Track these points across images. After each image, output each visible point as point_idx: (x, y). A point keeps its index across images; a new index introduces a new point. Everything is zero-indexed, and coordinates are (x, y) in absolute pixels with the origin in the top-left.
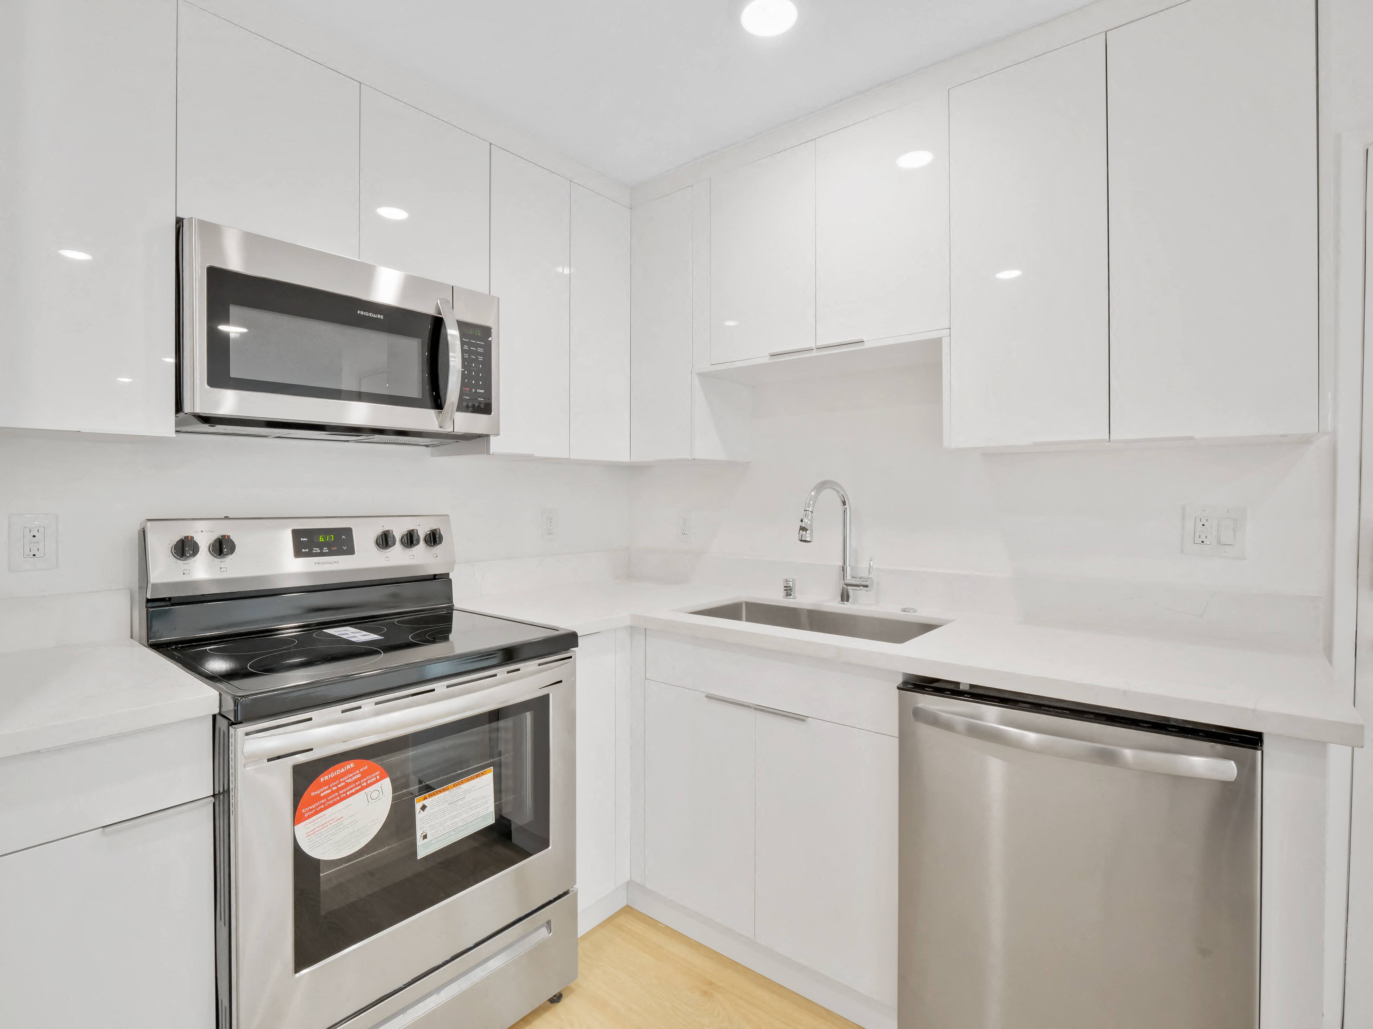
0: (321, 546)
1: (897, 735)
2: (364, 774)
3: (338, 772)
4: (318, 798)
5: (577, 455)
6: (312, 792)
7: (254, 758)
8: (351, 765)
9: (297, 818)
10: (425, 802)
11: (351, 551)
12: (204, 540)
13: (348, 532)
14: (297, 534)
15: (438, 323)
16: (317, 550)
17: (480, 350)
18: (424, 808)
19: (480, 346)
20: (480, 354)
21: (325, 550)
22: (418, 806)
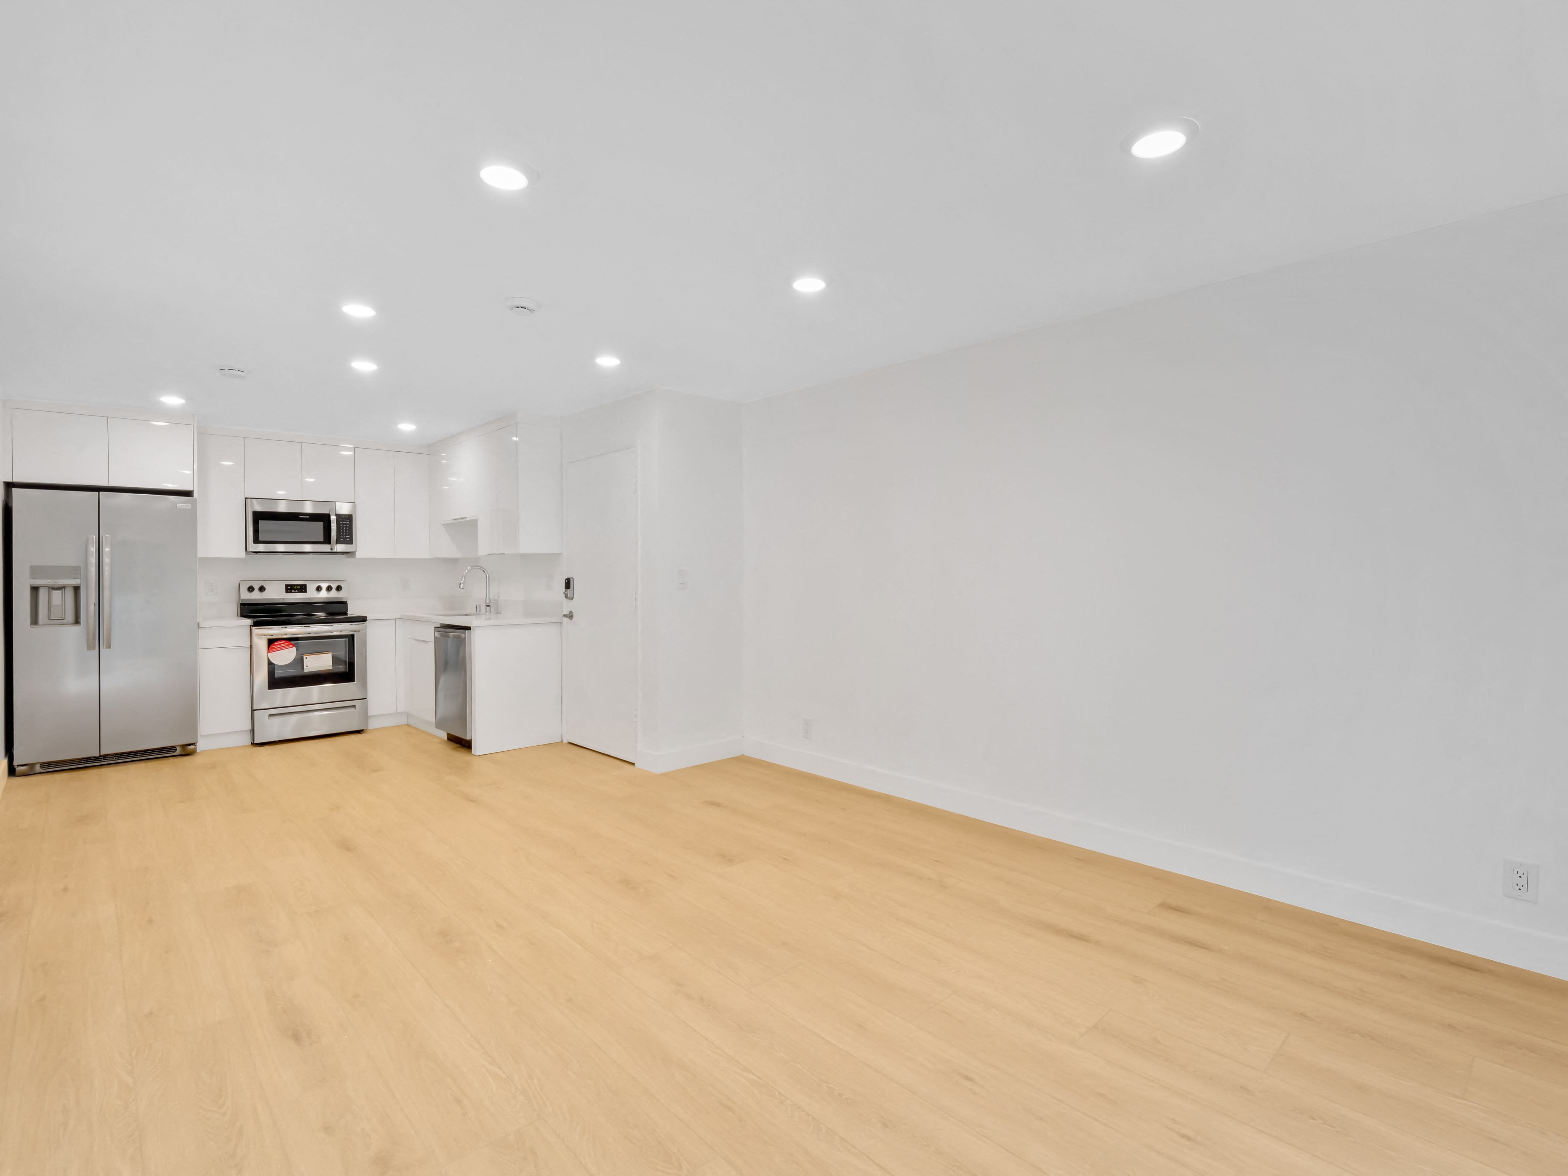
0: (295, 590)
1: (434, 641)
2: (288, 645)
3: (280, 643)
4: (274, 648)
5: (399, 556)
6: (272, 646)
7: (257, 635)
8: (283, 642)
9: (269, 651)
10: (307, 657)
11: (306, 592)
12: (256, 588)
13: (305, 586)
14: (287, 586)
15: (328, 516)
16: (293, 591)
17: (348, 523)
18: (306, 658)
19: (348, 521)
20: (348, 524)
21: (296, 591)
22: (305, 657)
